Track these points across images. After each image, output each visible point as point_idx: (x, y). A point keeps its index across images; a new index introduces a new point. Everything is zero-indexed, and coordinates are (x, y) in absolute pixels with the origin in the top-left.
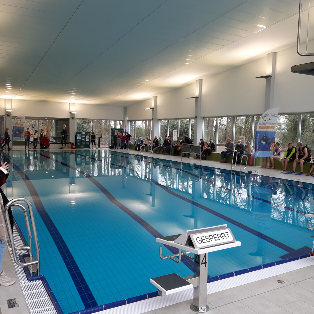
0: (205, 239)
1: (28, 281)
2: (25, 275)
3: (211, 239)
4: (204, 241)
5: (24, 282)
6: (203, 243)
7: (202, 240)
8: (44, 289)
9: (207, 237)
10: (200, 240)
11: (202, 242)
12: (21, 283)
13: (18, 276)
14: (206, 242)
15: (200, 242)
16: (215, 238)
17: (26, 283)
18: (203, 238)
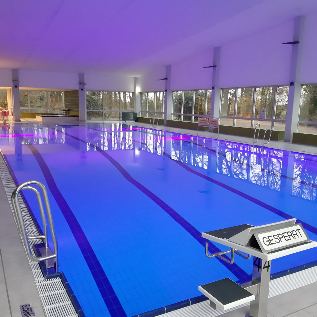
0: (273, 240)
1: (44, 279)
2: (41, 270)
3: (280, 238)
4: (272, 242)
5: (39, 280)
6: (272, 244)
7: (270, 240)
8: (64, 290)
9: (275, 237)
10: (267, 241)
11: (269, 244)
12: (36, 282)
13: (32, 272)
14: (275, 243)
15: (268, 243)
16: (285, 237)
17: (42, 282)
18: (271, 238)
